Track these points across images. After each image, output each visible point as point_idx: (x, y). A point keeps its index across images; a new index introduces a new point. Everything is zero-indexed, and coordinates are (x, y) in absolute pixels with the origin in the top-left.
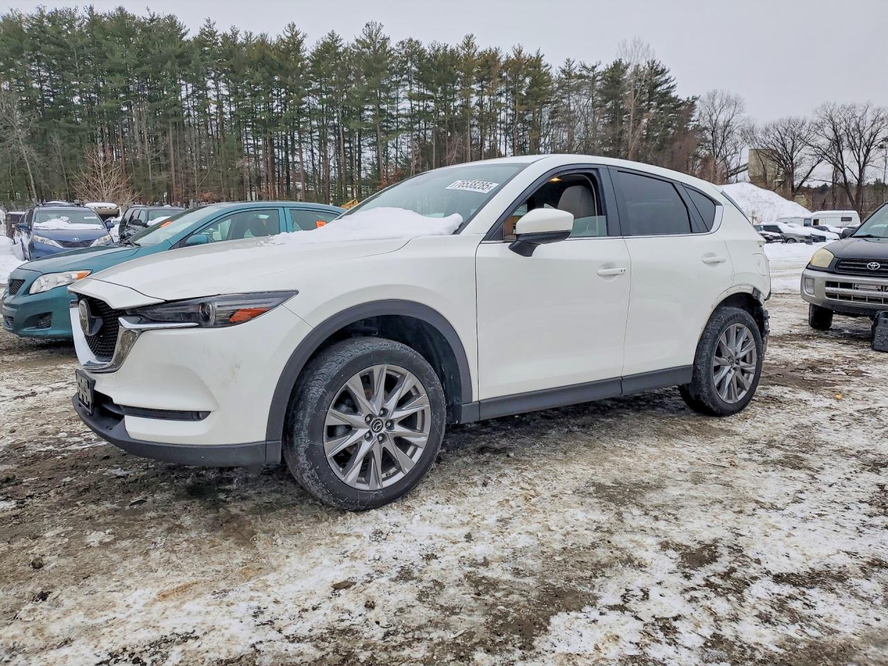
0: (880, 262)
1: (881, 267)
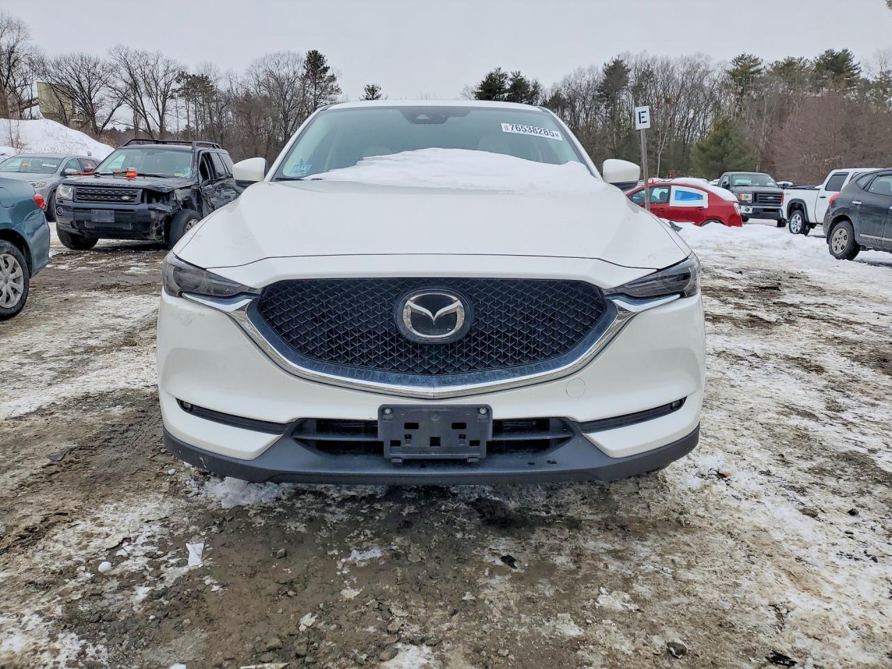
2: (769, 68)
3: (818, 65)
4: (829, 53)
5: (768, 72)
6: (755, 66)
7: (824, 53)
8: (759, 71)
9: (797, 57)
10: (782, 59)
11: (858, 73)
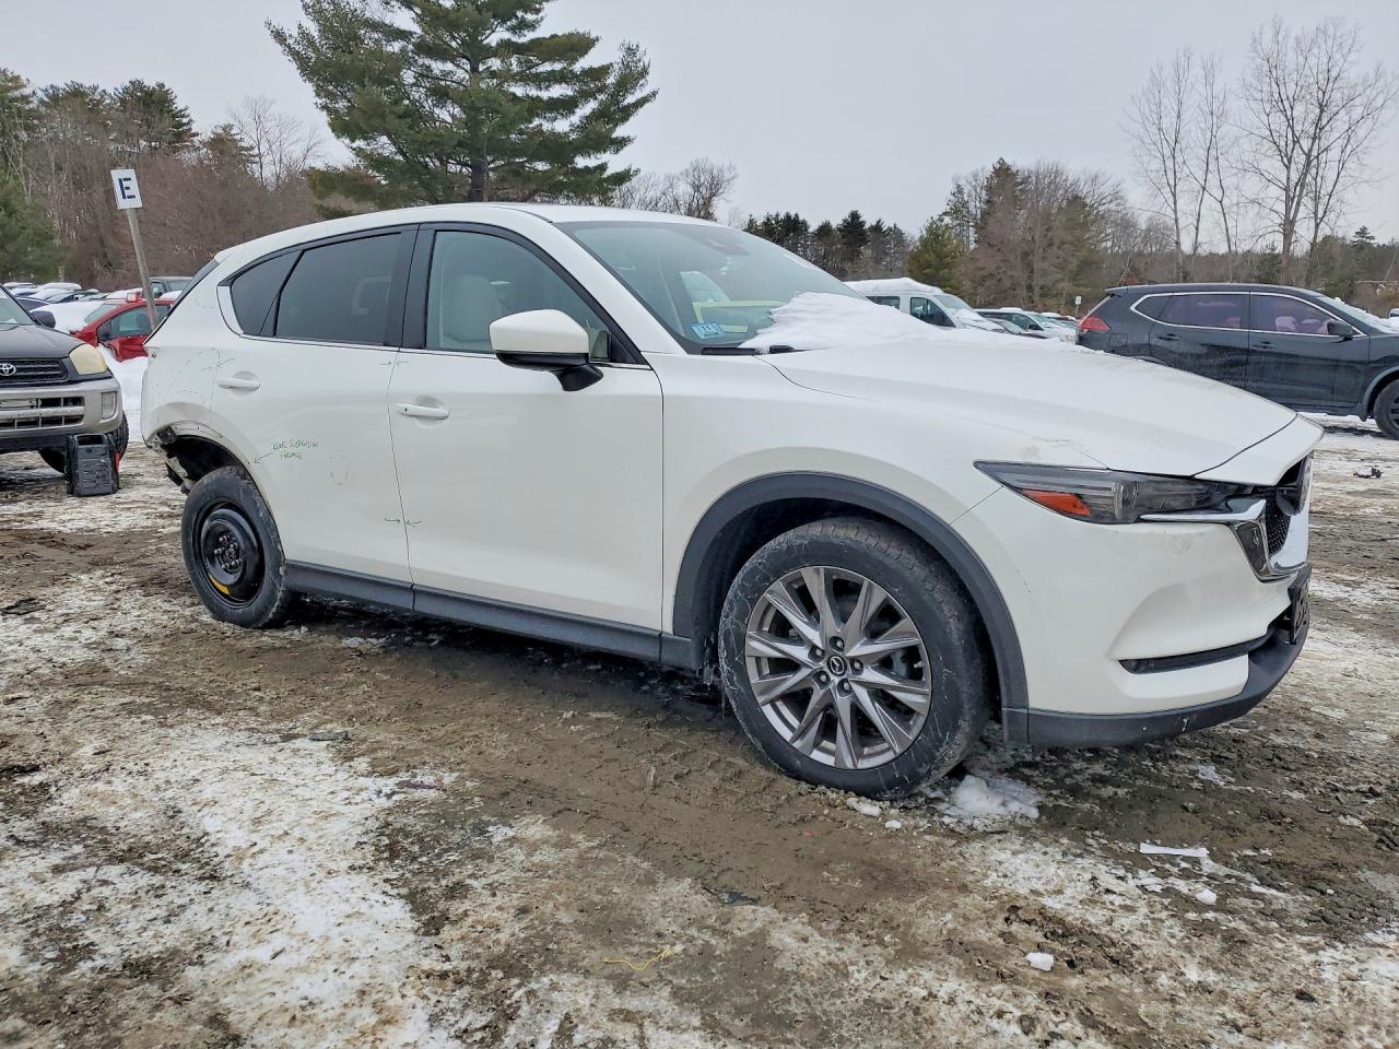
0: (13, 362)
1: (19, 370)
2: (40, 94)
3: (123, 101)
4: (137, 85)
5: (41, 101)
6: (17, 88)
7: (128, 84)
8: (25, 99)
9: (87, 83)
10: (62, 82)
11: (188, 123)
